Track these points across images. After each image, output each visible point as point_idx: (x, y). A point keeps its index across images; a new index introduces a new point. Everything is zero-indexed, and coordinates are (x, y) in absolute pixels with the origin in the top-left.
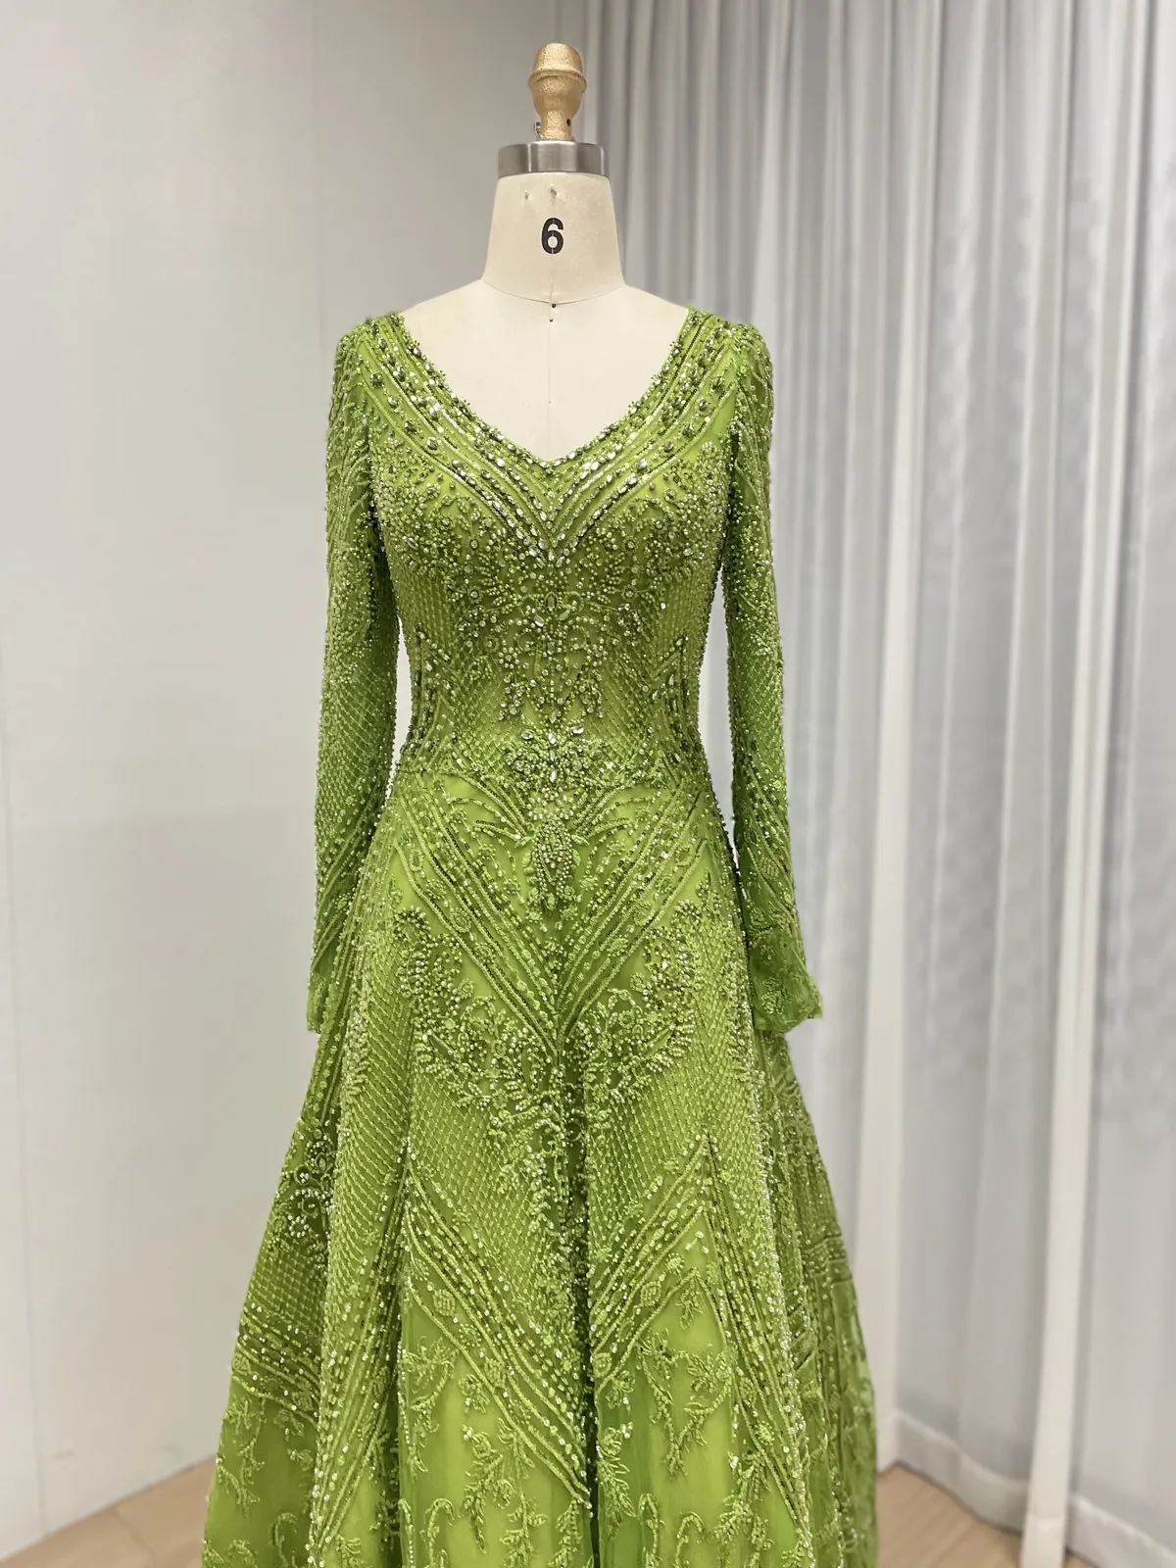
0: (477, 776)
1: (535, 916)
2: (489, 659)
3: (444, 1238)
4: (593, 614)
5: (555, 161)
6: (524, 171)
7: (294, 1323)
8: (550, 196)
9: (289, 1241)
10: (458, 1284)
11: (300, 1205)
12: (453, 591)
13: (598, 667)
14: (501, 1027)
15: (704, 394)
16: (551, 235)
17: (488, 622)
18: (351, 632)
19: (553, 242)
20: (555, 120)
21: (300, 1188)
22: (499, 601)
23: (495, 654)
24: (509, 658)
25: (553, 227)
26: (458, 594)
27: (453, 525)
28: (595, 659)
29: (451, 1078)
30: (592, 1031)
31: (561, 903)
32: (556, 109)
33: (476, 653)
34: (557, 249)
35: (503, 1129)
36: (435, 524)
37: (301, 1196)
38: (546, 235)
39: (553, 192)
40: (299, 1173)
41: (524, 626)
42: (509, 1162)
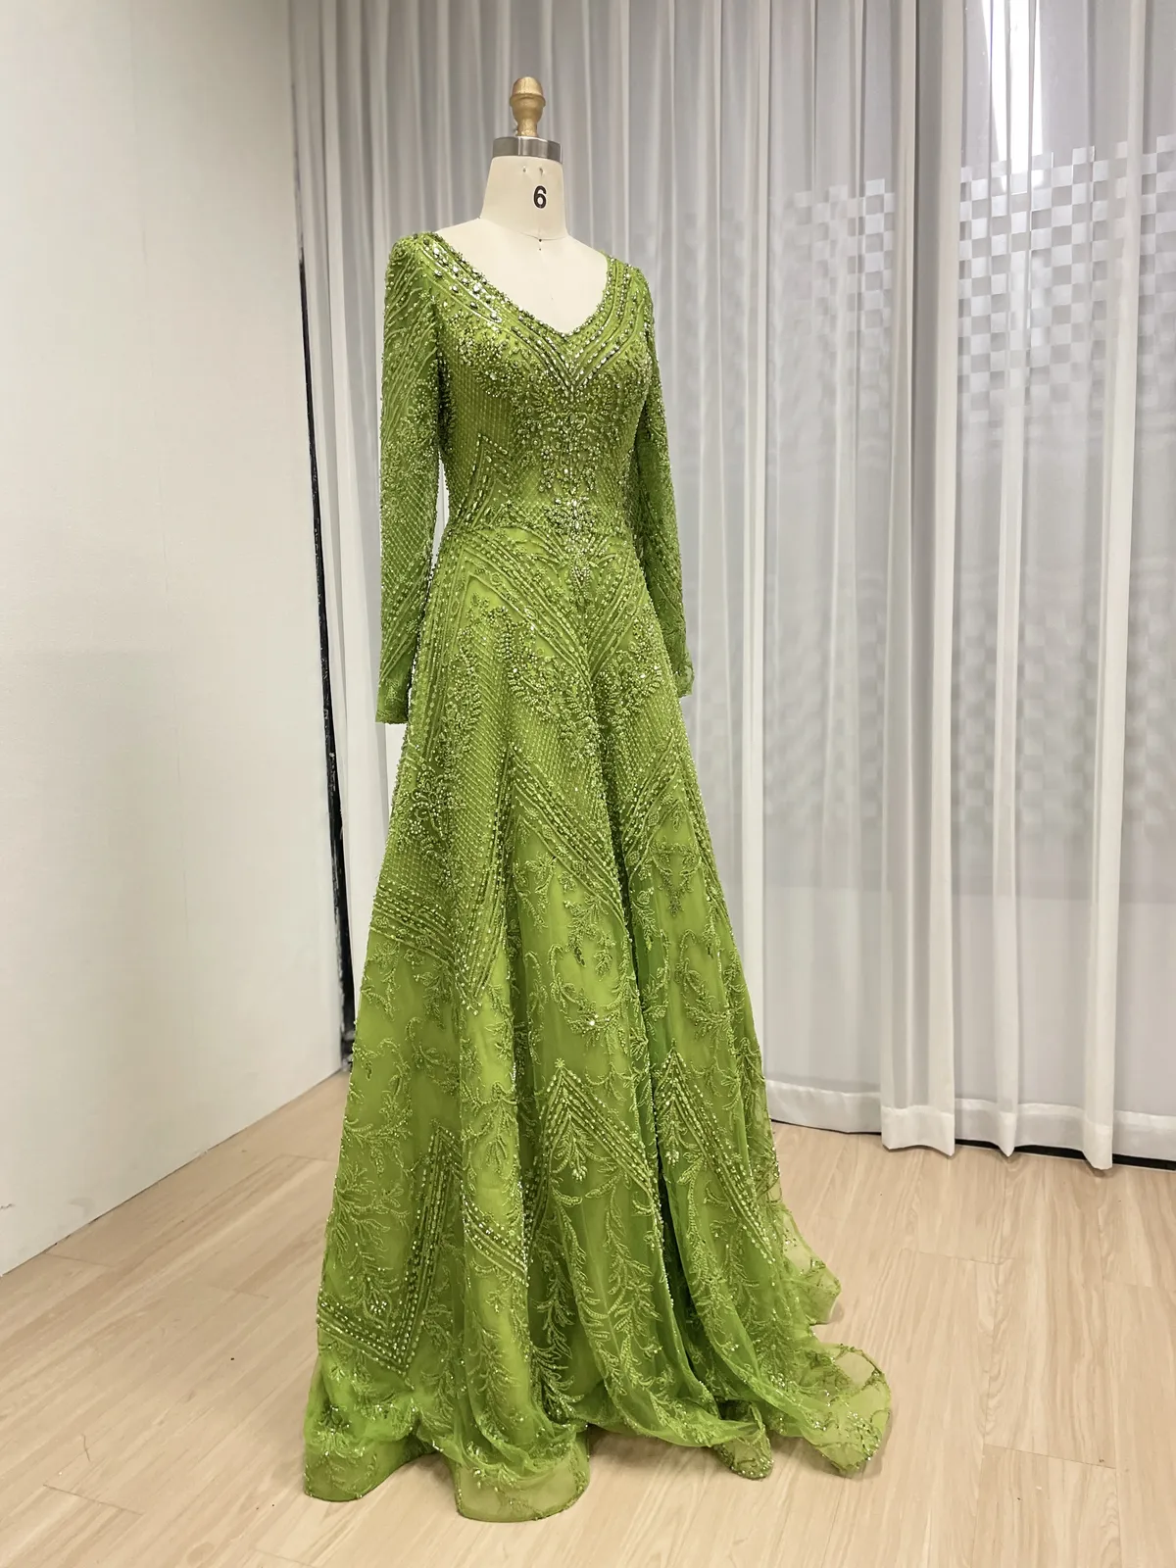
0: (530, 526)
1: (574, 608)
2: (534, 453)
3: (543, 795)
4: (593, 428)
5: (533, 149)
6: (516, 154)
7: (416, 891)
8: (539, 171)
9: (410, 838)
10: (553, 821)
11: (416, 814)
12: (517, 408)
13: (595, 461)
14: (563, 673)
15: (630, 305)
16: (539, 196)
17: (536, 428)
18: (423, 440)
19: (540, 201)
20: (528, 124)
21: (414, 802)
22: (543, 415)
23: (538, 451)
24: (547, 452)
25: (541, 192)
26: (521, 410)
27: (520, 366)
28: (594, 455)
29: (537, 704)
30: (610, 675)
31: (587, 602)
32: (530, 118)
33: (526, 449)
34: (543, 206)
35: (570, 731)
36: (509, 364)
37: (417, 807)
38: (537, 196)
39: (541, 169)
40: (414, 792)
41: (556, 433)
42: (577, 749)
